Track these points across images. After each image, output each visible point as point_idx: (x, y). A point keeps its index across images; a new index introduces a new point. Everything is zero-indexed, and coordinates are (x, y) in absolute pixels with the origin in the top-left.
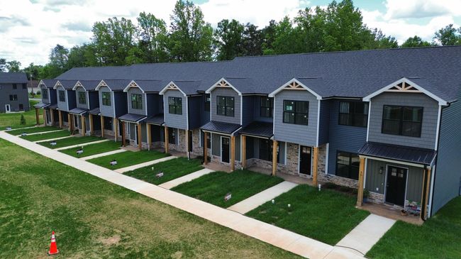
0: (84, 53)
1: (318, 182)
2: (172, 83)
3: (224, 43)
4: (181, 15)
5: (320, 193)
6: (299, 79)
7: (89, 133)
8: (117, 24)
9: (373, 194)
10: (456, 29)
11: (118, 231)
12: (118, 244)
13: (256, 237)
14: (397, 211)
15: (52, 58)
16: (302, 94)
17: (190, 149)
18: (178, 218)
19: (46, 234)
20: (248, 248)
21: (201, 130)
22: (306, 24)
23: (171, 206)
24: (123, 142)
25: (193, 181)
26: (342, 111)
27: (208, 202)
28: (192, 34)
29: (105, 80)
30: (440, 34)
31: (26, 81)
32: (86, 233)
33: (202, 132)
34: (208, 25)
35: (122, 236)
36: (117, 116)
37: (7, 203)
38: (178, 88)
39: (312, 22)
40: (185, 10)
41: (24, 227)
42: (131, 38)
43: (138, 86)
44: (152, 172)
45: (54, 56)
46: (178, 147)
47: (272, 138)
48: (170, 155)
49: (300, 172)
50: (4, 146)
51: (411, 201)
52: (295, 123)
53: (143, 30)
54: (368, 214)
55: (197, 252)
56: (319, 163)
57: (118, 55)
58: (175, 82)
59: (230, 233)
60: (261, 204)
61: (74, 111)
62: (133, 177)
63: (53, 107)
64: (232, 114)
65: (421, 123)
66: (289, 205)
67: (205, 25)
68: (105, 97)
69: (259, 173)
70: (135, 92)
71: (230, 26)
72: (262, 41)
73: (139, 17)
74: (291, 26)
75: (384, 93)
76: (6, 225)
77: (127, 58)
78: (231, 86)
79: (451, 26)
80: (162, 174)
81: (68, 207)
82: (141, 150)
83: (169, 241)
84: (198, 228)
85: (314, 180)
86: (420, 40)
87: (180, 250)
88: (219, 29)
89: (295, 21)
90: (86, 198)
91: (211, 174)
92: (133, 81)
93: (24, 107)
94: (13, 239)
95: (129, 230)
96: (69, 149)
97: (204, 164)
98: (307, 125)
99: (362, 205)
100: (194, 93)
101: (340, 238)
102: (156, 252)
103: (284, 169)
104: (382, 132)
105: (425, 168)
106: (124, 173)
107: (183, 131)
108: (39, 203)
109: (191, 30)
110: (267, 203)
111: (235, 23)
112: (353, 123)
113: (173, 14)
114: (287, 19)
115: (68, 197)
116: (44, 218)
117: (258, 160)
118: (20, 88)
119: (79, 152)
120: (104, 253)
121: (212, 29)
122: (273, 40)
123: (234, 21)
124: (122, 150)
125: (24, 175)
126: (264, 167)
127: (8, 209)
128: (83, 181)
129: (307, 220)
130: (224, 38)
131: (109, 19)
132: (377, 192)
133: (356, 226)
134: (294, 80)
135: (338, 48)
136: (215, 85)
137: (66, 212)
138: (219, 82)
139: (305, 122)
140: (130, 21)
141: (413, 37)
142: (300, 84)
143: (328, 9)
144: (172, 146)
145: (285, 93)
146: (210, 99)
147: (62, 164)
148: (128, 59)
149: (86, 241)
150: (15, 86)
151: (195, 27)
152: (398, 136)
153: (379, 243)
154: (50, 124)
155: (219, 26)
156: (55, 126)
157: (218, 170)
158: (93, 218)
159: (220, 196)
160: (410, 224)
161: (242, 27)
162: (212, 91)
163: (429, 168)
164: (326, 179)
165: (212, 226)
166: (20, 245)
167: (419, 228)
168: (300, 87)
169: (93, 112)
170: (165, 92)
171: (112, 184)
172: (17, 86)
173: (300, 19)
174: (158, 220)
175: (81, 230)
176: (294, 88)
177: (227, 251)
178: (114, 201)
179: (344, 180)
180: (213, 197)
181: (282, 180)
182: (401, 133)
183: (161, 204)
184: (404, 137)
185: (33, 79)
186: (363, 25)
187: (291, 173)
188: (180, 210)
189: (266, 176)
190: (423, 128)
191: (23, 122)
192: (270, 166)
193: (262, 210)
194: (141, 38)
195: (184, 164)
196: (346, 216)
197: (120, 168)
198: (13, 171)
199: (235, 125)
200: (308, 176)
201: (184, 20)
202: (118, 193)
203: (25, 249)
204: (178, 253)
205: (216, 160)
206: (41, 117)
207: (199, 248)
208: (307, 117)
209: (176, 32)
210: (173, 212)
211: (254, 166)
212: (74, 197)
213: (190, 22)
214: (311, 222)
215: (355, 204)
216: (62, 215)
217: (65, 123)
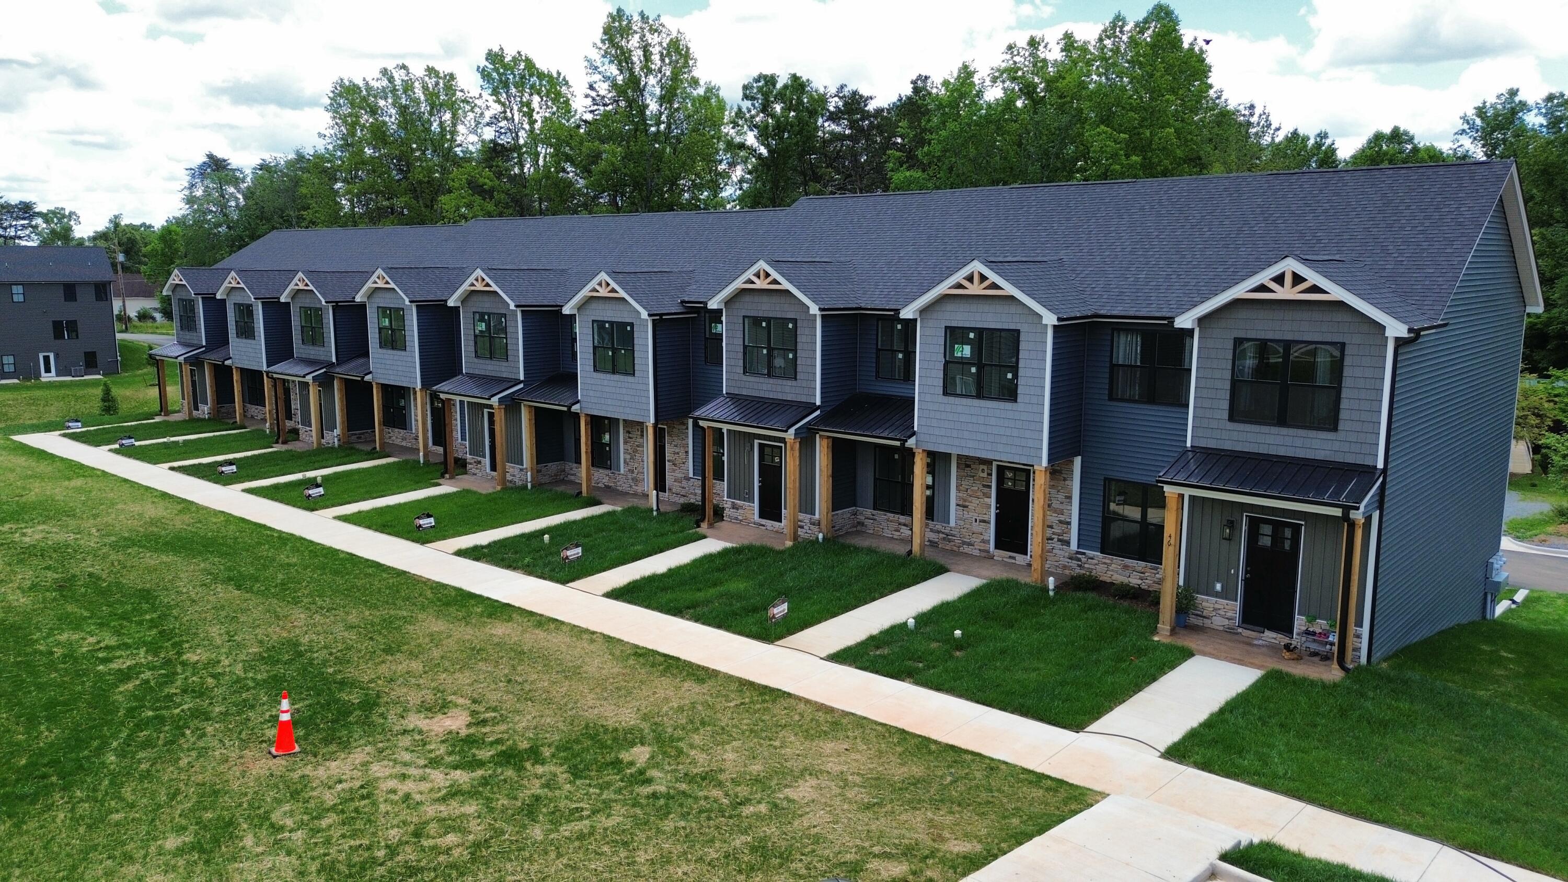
0: (297, 182)
1: (1045, 574)
2: (603, 276)
3: (763, 151)
4: (622, 58)
5: (1053, 601)
6: (989, 263)
7: (333, 437)
8: (408, 87)
9: (1207, 603)
10: (1531, 102)
11: (461, 701)
12: (464, 732)
13: (859, 713)
14: (1273, 649)
15: (190, 200)
16: (999, 307)
17: (660, 484)
18: (633, 668)
19: (252, 707)
20: (836, 738)
21: (696, 420)
22: (1028, 90)
23: (608, 639)
24: (445, 462)
25: (672, 573)
26: (1121, 357)
27: (719, 627)
28: (658, 123)
29: (389, 270)
30: (1478, 122)
31: (105, 274)
32: (369, 705)
33: (696, 425)
34: (711, 91)
35: (473, 713)
36: (427, 382)
37: (118, 633)
38: (622, 294)
39: (1050, 83)
40: (634, 41)
41: (185, 691)
42: (454, 133)
43: (495, 288)
44: (542, 547)
45: (199, 193)
46: (621, 476)
47: (911, 443)
48: (596, 503)
49: (997, 547)
50: (69, 479)
51: (1312, 619)
52: (979, 395)
53: (496, 108)
54: (1188, 654)
55: (692, 746)
56: (1053, 518)
57: (414, 191)
58: (613, 274)
59: (785, 703)
60: (875, 632)
61: (283, 369)
62: (488, 562)
63: (215, 357)
64: (791, 372)
65: (1338, 390)
66: (958, 633)
67: (701, 91)
68: (386, 322)
69: (871, 551)
70: (486, 305)
71: (781, 96)
72: (888, 144)
73: (483, 63)
74: (980, 94)
75: (1237, 303)
76: (130, 686)
77: (443, 198)
78: (786, 285)
79: (1513, 93)
80: (579, 550)
81: (305, 640)
82: (505, 489)
83: (611, 724)
84: (692, 690)
85: (1036, 565)
86: (1411, 140)
87: (643, 744)
88: (747, 104)
89: (994, 80)
90: (353, 619)
91: (725, 553)
92: (479, 273)
93: (100, 359)
94: (161, 720)
95: (493, 698)
96: (276, 487)
97: (704, 525)
98: (1015, 401)
99: (1173, 632)
100: (671, 307)
101: (1097, 713)
102: (577, 747)
103: (948, 537)
104: (1232, 418)
105: (1346, 517)
106: (460, 553)
107: (635, 427)
108: (215, 632)
109: (653, 107)
110: (893, 628)
111: (798, 84)
112: (1151, 397)
113: (596, 56)
114: (966, 73)
115: (299, 616)
116: (238, 670)
117: (869, 512)
118: (86, 297)
119: (314, 492)
120: (431, 751)
121: (722, 106)
122: (921, 142)
123: (795, 78)
124: (445, 488)
125: (151, 559)
126: (887, 533)
127: (127, 646)
128: (336, 573)
129: (1007, 669)
130: (764, 134)
131: (385, 72)
132: (1217, 595)
133: (1149, 683)
134: (977, 267)
135: (1131, 166)
136: (738, 284)
137: (300, 654)
138: (749, 274)
139: (1010, 393)
140: (452, 77)
141: (1387, 130)
142: (993, 277)
143: (1101, 40)
144: (602, 477)
145: (949, 307)
146: (722, 328)
147: (264, 526)
148: (445, 201)
149: (371, 724)
150: (70, 290)
151: (667, 98)
152: (1275, 430)
153: (1208, 724)
154: (205, 410)
155: (746, 97)
156: (221, 418)
157: (746, 542)
158: (383, 669)
159: (755, 610)
160: (1304, 679)
161: (822, 100)
162: (729, 302)
163: (1358, 516)
164: (1074, 563)
165: (733, 687)
166: (183, 735)
167: (1329, 689)
168: (994, 286)
169: (350, 371)
170: (581, 307)
171: (427, 582)
172: (78, 290)
173: (1011, 72)
174: (574, 673)
175: (355, 697)
176: (975, 289)
177: (777, 743)
178: (438, 626)
179: (1126, 567)
180: (735, 614)
181: (940, 570)
182: (1282, 420)
183: (578, 632)
184: (1291, 431)
185: (125, 269)
186: (1212, 92)
187: (966, 549)
188: (637, 647)
189: (893, 557)
190: (1344, 404)
191: (109, 405)
192: (905, 532)
193: (878, 648)
194: (489, 134)
195: (641, 526)
196: (1120, 660)
197: (444, 538)
198: (114, 546)
199: (799, 404)
200: (1020, 559)
201: (632, 73)
202: (448, 604)
203: (201, 744)
204: (637, 750)
205: (739, 514)
206: (173, 391)
207: (697, 739)
208: (1016, 376)
209: (606, 115)
210: (618, 653)
211: (858, 533)
212: (317, 617)
213: (652, 80)
214: (1020, 675)
215: (1154, 631)
216: (290, 662)
217: (254, 410)
